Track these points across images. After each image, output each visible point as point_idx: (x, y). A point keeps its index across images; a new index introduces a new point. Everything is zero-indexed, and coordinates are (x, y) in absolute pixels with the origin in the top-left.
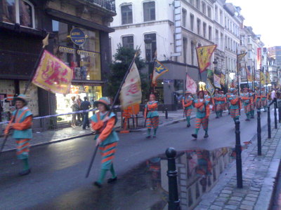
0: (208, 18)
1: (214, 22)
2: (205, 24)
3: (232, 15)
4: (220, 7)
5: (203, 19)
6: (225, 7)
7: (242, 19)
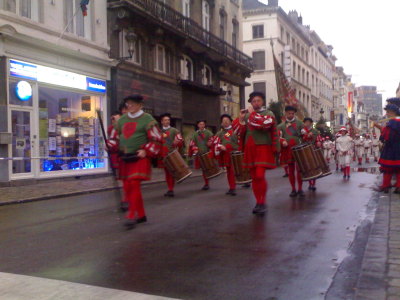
0: (306, 63)
1: (311, 67)
2: (303, 70)
3: (326, 56)
4: (315, 50)
5: (303, 66)
6: (320, 49)
7: (334, 59)
